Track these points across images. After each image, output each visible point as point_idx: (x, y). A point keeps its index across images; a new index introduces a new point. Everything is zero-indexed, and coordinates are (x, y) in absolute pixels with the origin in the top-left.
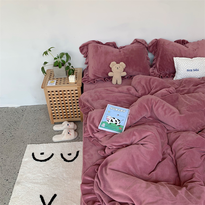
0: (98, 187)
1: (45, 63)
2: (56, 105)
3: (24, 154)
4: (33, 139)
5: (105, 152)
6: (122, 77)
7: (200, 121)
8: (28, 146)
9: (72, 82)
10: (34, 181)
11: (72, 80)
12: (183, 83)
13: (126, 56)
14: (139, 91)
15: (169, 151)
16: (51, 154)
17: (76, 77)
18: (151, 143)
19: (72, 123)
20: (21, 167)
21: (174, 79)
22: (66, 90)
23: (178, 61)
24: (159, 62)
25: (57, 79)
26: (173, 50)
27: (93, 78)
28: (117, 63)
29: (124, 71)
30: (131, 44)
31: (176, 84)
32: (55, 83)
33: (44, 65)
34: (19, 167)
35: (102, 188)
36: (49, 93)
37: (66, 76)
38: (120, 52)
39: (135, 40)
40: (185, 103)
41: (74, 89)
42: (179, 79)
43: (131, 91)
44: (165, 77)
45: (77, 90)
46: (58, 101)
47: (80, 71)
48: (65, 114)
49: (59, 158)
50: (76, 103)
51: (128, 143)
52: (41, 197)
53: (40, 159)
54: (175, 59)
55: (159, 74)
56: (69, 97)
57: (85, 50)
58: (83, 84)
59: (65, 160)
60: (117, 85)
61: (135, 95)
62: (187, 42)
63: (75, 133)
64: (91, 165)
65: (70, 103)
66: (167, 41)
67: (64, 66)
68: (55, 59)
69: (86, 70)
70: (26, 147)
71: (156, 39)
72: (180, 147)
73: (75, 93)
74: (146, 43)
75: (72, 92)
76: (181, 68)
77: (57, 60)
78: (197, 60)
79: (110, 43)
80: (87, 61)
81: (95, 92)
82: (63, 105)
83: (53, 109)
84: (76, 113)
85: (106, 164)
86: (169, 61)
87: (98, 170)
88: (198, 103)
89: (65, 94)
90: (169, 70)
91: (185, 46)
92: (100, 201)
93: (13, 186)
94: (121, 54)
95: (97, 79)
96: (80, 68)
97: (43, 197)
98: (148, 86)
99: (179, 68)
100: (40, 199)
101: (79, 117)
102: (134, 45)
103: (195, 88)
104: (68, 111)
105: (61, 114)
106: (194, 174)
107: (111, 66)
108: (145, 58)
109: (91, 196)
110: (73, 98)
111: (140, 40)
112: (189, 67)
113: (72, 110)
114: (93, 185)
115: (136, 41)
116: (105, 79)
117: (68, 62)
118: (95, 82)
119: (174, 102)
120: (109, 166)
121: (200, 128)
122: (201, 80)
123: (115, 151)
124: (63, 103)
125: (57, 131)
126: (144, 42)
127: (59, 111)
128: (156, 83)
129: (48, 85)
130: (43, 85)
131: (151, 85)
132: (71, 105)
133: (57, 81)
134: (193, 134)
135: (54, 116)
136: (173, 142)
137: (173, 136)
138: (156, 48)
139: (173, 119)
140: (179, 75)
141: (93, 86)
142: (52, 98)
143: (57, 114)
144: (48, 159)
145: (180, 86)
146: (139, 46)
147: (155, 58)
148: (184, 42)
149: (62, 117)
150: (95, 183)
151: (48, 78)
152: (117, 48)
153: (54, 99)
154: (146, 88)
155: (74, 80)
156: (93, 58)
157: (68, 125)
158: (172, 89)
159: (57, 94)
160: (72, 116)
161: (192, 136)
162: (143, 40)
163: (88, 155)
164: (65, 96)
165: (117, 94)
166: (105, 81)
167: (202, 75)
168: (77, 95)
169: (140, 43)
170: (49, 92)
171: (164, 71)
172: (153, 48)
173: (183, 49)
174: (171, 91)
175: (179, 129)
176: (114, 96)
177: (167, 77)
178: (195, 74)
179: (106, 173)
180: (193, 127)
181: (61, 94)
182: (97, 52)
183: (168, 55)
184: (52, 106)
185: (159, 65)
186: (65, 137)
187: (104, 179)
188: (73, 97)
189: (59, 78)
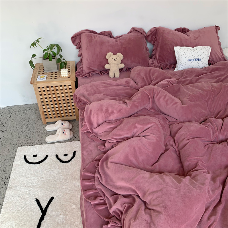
0: (99, 182)
1: (34, 56)
2: (47, 103)
3: (15, 158)
4: (24, 141)
5: (105, 147)
6: (119, 69)
7: (203, 111)
8: (19, 148)
9: (65, 76)
10: (28, 184)
11: (64, 74)
12: (184, 74)
13: (124, 47)
14: (139, 84)
15: (172, 142)
16: (46, 155)
17: (69, 71)
18: (153, 134)
19: (66, 122)
20: (12, 171)
21: (175, 70)
22: (58, 85)
23: (179, 50)
24: (159, 53)
25: (48, 74)
26: (174, 38)
27: (87, 71)
28: (114, 54)
29: (121, 63)
30: (128, 33)
31: (177, 75)
32: (45, 78)
33: (32, 58)
34: (10, 171)
35: (103, 183)
36: (39, 90)
37: (58, 70)
38: (117, 42)
39: (133, 28)
40: (187, 93)
41: (67, 84)
42: (180, 70)
43: (130, 83)
44: (165, 68)
45: (70, 85)
46: (50, 98)
47: (73, 64)
48: (58, 112)
49: (54, 160)
50: (70, 100)
51: (129, 135)
52: (37, 201)
53: (33, 162)
54: (176, 48)
55: (160, 65)
56: (62, 93)
57: (77, 41)
58: (77, 79)
59: (61, 161)
60: (114, 79)
61: (134, 88)
62: (188, 31)
63: (70, 132)
64: (91, 161)
65: (64, 100)
66: (167, 29)
67: (55, 59)
68: (45, 50)
69: (79, 63)
70: (16, 150)
71: (155, 28)
72: (183, 138)
73: (68, 89)
74: (144, 32)
75: (65, 87)
76: (182, 58)
77: (46, 52)
78: (199, 49)
79: (105, 33)
80: (81, 53)
81: (91, 86)
82: (56, 102)
83: (44, 107)
84: (70, 111)
85: (107, 159)
86: (169, 51)
87: (98, 165)
88: (200, 93)
89: (57, 90)
90: (170, 61)
91: (186, 35)
92: (102, 195)
93: (5, 192)
94: (117, 44)
95: (93, 73)
96: (73, 61)
97: (39, 201)
98: (148, 78)
99: (180, 58)
100: (36, 203)
101: (74, 115)
102: (132, 34)
103: (197, 78)
104: (61, 109)
105: (54, 113)
106: (197, 163)
107: (107, 57)
108: (144, 49)
109: (92, 191)
110: (67, 95)
111: (138, 28)
112: (190, 57)
113: (65, 108)
114: (94, 181)
115: (134, 30)
116: (101, 72)
117: (60, 54)
118: (90, 76)
119: (175, 93)
120: (110, 160)
121: (203, 118)
122: (203, 70)
123: (115, 145)
124: (55, 101)
125: (50, 132)
126: (143, 31)
127: (52, 110)
128: (156, 74)
129: (38, 80)
130: (32, 80)
131: (152, 77)
132: (64, 102)
133: (48, 76)
134: (196, 124)
135: (46, 115)
136: (176, 133)
137: (175, 127)
138: (156, 37)
139: (176, 110)
140: (180, 66)
141: (88, 80)
142: (43, 95)
143: (50, 113)
144: (42, 161)
145: (181, 77)
146: (137, 35)
147: (155, 48)
148: (184, 30)
149: (55, 116)
150: (96, 178)
151: (38, 72)
152: (114, 38)
153: (45, 96)
154: (146, 80)
155: (67, 74)
156: (87, 49)
157: (62, 124)
158: (173, 80)
159: (48, 91)
160: (67, 114)
161: (195, 126)
162: (141, 29)
163: (87, 152)
164: (58, 92)
165: (115, 87)
166: (102, 74)
167: (204, 65)
168: (71, 91)
169: (137, 32)
170: (39, 88)
171: (164, 62)
172: (152, 37)
173: (184, 37)
174: (172, 81)
175: (182, 120)
176: (112, 89)
177: (168, 68)
178: (197, 64)
179: (107, 167)
180: (196, 118)
181: (53, 90)
182: (91, 42)
183: (168, 45)
184: (43, 104)
185: (159, 56)
186: (59, 136)
187: (105, 174)
188: (67, 93)
189: (50, 73)
